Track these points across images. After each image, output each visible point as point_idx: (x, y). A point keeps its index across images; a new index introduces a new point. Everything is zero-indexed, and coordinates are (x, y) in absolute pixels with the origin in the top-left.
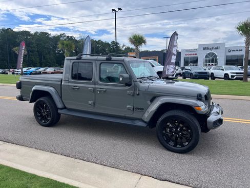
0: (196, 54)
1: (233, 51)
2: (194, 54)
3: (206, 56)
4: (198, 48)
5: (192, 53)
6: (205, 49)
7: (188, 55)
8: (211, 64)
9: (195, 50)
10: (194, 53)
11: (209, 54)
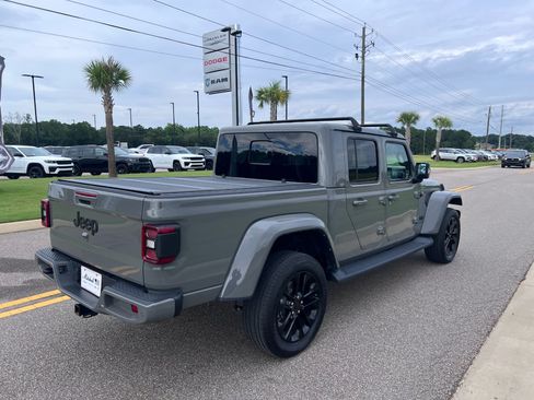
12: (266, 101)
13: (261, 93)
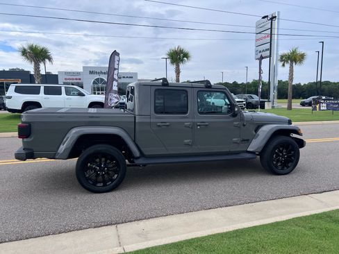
0: (80, 79)
1: (124, 77)
2: (77, 79)
3: (94, 83)
4: (82, 70)
5: (75, 77)
6: (91, 73)
7: (69, 79)
8: (100, 92)
9: (79, 73)
10: (78, 77)
11: (97, 79)
12: (287, 62)
13: (282, 57)
